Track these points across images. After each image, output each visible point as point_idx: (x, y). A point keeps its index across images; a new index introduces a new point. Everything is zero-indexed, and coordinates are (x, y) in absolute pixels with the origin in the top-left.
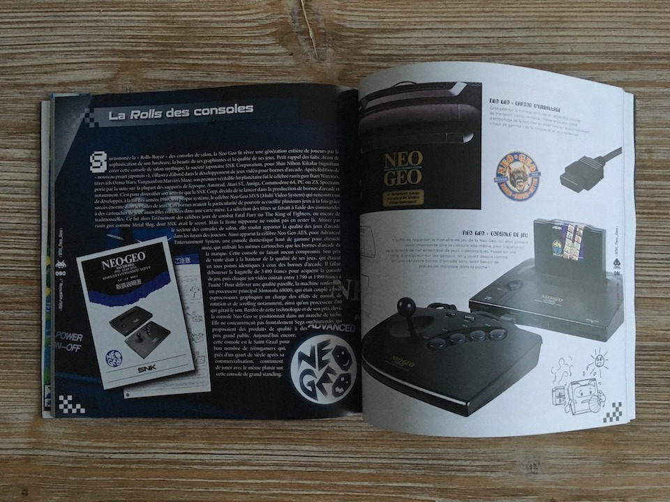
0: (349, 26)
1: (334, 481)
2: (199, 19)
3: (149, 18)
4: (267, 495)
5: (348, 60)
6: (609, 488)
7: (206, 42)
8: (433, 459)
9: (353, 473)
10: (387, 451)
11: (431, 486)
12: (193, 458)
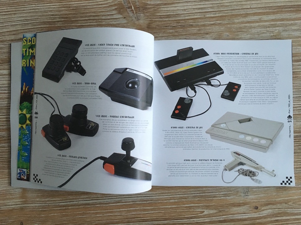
0: (150, 3)
1: (159, 206)
2: (82, 5)
3: (58, 6)
4: (131, 215)
5: (150, 18)
6: (280, 199)
7: (86, 15)
8: (202, 193)
9: (167, 202)
10: (182, 191)
11: (202, 205)
12: (96, 202)
